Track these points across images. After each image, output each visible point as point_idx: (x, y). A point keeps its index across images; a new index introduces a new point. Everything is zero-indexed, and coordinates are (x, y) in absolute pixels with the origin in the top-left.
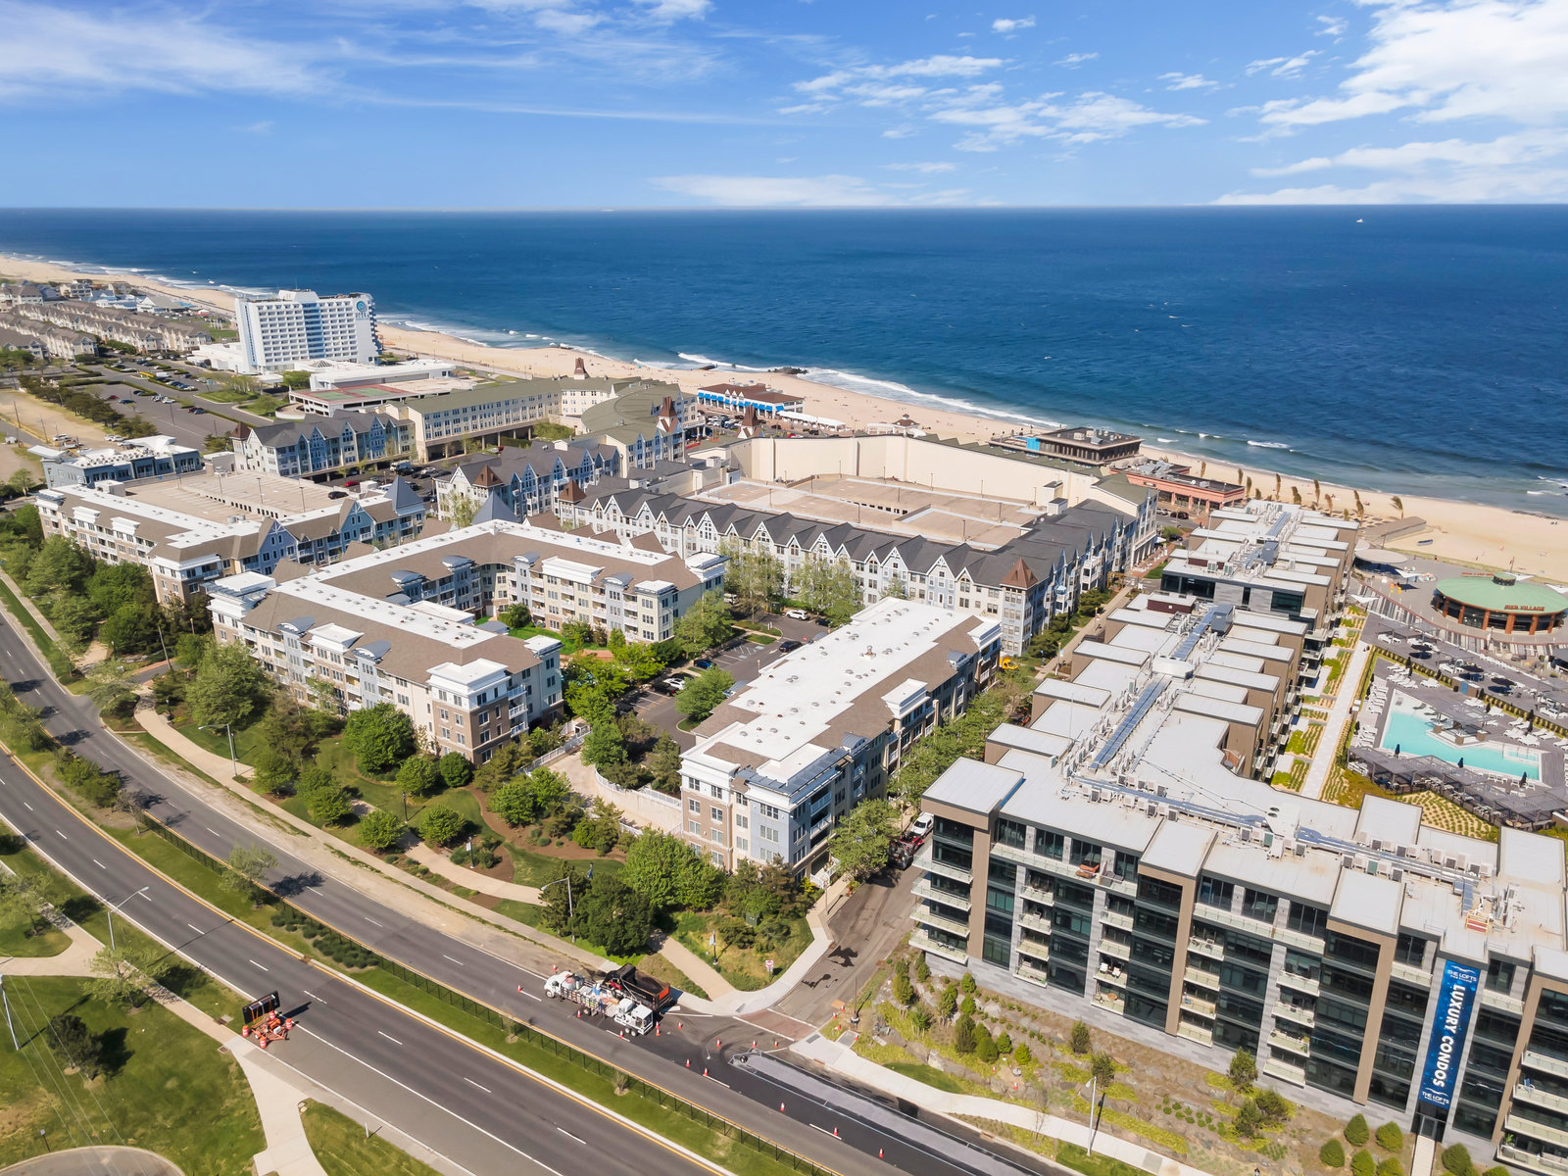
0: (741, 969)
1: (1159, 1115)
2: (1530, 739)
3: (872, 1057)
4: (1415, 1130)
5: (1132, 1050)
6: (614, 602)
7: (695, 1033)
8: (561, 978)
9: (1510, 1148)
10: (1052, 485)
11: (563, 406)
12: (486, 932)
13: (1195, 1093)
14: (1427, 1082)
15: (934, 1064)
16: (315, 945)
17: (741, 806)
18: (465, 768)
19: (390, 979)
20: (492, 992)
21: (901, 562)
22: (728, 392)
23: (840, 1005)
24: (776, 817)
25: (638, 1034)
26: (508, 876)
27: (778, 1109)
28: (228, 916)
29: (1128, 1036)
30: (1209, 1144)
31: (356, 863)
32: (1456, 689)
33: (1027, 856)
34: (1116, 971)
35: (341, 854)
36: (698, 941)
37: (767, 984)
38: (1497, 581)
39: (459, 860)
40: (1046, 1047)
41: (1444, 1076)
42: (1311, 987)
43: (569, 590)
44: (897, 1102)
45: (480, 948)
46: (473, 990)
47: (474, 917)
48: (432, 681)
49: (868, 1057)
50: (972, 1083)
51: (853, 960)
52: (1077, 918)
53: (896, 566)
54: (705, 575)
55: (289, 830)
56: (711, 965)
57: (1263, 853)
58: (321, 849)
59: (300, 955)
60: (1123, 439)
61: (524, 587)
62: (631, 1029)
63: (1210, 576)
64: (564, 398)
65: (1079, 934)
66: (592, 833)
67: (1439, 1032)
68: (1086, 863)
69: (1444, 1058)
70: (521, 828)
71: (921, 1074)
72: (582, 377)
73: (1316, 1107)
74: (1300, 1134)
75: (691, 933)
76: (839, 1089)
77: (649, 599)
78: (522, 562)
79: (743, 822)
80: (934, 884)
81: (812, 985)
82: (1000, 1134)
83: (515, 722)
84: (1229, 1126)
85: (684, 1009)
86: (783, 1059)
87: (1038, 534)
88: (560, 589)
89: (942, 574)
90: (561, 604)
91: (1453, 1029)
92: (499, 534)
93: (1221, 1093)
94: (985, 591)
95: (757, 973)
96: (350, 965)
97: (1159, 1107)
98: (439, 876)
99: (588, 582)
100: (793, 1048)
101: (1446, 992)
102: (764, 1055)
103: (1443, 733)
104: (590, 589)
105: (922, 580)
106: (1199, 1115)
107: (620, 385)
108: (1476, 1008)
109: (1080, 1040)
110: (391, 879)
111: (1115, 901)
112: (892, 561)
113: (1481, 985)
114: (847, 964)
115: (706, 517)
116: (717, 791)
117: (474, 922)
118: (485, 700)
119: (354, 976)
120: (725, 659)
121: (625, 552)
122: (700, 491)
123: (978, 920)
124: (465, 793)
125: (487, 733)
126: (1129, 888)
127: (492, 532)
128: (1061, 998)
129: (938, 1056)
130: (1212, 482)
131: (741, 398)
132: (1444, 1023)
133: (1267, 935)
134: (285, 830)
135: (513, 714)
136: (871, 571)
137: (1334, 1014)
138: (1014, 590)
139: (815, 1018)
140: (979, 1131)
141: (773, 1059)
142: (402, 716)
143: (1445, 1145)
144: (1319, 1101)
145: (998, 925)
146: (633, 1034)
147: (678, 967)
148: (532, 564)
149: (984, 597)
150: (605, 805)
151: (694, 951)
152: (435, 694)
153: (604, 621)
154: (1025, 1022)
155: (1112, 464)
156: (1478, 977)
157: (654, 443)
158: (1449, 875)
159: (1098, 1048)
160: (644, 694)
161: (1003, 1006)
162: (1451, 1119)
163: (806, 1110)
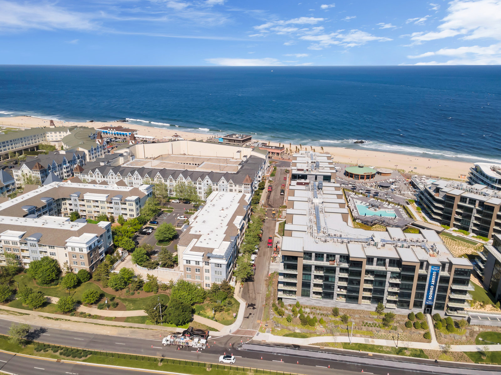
0: (224, 319)
1: (363, 327)
2: (390, 207)
3: (278, 334)
4: (425, 313)
5: (349, 311)
6: (117, 206)
7: (221, 343)
8: (169, 338)
9: (449, 311)
10: (238, 152)
11: (47, 138)
12: (127, 330)
13: (369, 318)
14: (427, 299)
15: (298, 331)
16: (61, 354)
17: (207, 266)
18: (88, 274)
19: (100, 358)
20: (142, 350)
21: (209, 180)
22: (109, 129)
23: (259, 321)
24: (221, 267)
25: (203, 349)
26: (124, 309)
27: (260, 359)
28: (14, 353)
29: (346, 308)
30: (378, 331)
31: (57, 319)
32: (367, 197)
33: (313, 262)
34: (342, 290)
35: (48, 318)
36: (205, 313)
37: (234, 321)
38: (359, 167)
39: (101, 308)
40: (326, 317)
41: (431, 296)
42: (398, 281)
43: (96, 204)
44: (293, 346)
45: (128, 336)
46: (135, 352)
47: (119, 326)
48: (68, 244)
49: (277, 335)
50: (311, 333)
51: (255, 307)
52: (330, 277)
53: (207, 181)
54: (147, 192)
55: (18, 314)
56: (213, 320)
57: (375, 247)
58: (38, 318)
59: (55, 360)
60: (247, 137)
61: (76, 205)
62: (200, 348)
63: (305, 173)
64: (47, 135)
65: (331, 282)
66: (151, 287)
67: (430, 285)
68: (331, 261)
69: (431, 291)
70: (120, 291)
71: (295, 335)
72: (54, 127)
73: (399, 313)
74: (398, 322)
75: (201, 312)
76: (274, 347)
77: (131, 203)
78: (74, 196)
79: (208, 271)
80: (284, 277)
81: (248, 318)
82: (325, 346)
83: (101, 254)
84: (381, 325)
85: (213, 337)
86: (252, 343)
87: (244, 167)
88: (92, 204)
89: (223, 182)
90: (93, 209)
91: (433, 284)
92: (60, 187)
93: (376, 317)
94: (237, 186)
95: (229, 318)
96: (81, 357)
97: (362, 325)
98: (96, 315)
99: (105, 200)
100: (254, 339)
101: (432, 274)
102: (246, 344)
103: (371, 209)
104: (106, 202)
105: (217, 185)
106: (373, 324)
107: (71, 129)
108: (439, 277)
109: (335, 312)
110: (76, 321)
111: (342, 270)
112: (206, 180)
113: (440, 271)
114: (254, 308)
115: (136, 172)
116: (197, 263)
117: (120, 328)
118: (91, 248)
119: (84, 361)
120: (159, 220)
121: (115, 188)
122: (123, 164)
123: (299, 285)
124: (90, 283)
125: (93, 260)
126: (345, 265)
127: (57, 186)
128: (326, 302)
129: (298, 328)
130: (275, 147)
131: (114, 131)
132: (431, 282)
133: (385, 270)
134: (16, 315)
135: (100, 251)
136: (199, 184)
137: (404, 287)
138: (247, 184)
139: (255, 327)
140: (319, 347)
141: (250, 344)
142: (53, 261)
143: (432, 315)
144: (399, 311)
145: (306, 285)
146: (201, 349)
147: (203, 324)
148: (79, 197)
149: (237, 188)
150: (151, 276)
151: (205, 317)
152: (69, 249)
153: (113, 213)
154: (318, 312)
155: (245, 144)
156: (439, 269)
157: (97, 149)
158: (419, 244)
159: (341, 314)
160: (138, 236)
161: (310, 309)
162: (433, 307)
163: (269, 357)
